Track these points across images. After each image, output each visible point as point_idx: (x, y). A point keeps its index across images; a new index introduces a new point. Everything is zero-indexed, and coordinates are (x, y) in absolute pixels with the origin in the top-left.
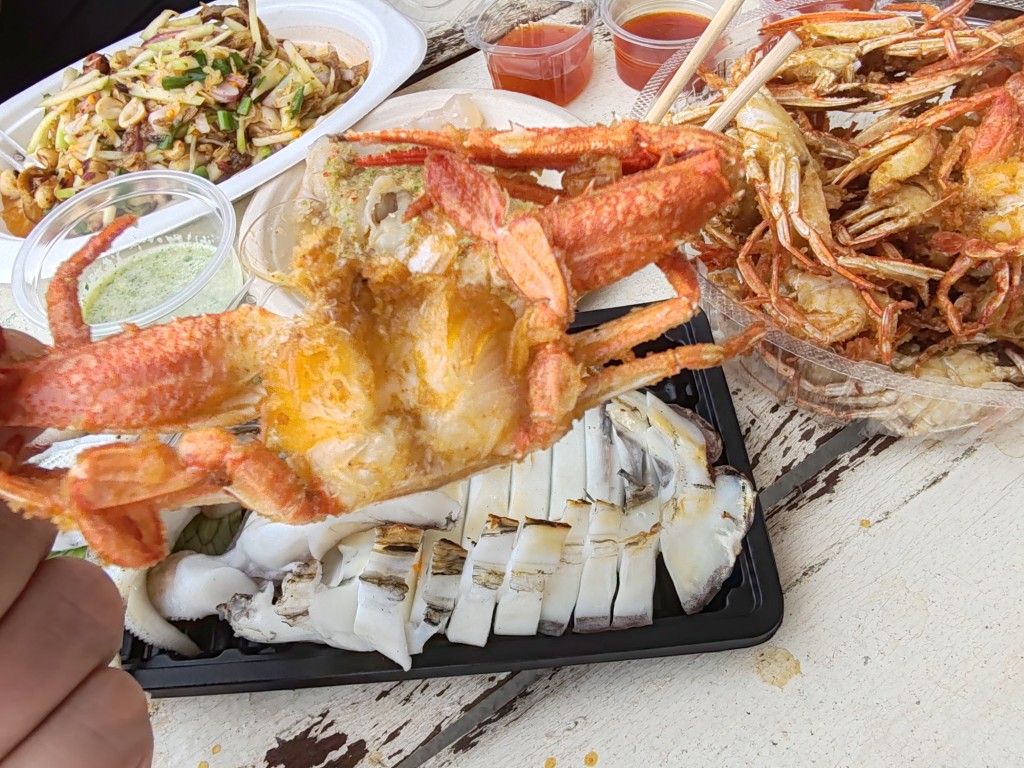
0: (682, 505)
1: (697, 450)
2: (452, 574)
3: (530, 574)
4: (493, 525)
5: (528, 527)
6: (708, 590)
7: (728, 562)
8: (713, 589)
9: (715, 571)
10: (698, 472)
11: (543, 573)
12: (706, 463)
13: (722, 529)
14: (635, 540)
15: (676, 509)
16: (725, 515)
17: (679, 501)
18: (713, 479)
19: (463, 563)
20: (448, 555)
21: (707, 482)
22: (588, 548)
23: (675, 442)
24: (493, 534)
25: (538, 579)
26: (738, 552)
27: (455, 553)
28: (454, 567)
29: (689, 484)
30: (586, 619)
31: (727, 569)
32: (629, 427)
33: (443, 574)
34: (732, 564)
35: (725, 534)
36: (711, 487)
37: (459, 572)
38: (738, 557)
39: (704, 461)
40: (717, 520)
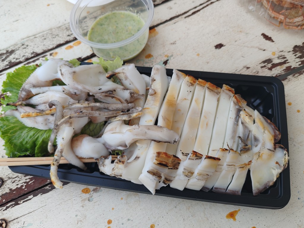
1: (271, 136)
3: (204, 175)
4: (193, 155)
5: (206, 159)
7: (273, 180)
8: (265, 188)
9: (268, 182)
10: (270, 145)
11: (208, 175)
12: (274, 142)
13: (275, 168)
14: (243, 166)
15: (259, 156)
16: (277, 163)
17: (261, 154)
18: (275, 148)
19: (179, 165)
20: (174, 161)
22: (225, 167)
23: (264, 132)
24: (193, 159)
25: (206, 177)
26: (278, 177)
27: (177, 161)
29: (266, 148)
30: (218, 188)
32: (247, 122)
33: (172, 169)
35: (275, 170)
36: (273, 151)
37: (177, 168)
40: (273, 163)
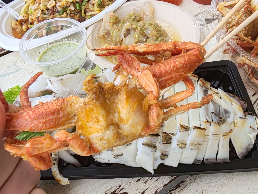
0: (237, 124)
1: (239, 106)
2: (168, 143)
3: (195, 144)
4: (182, 128)
5: (195, 129)
6: (246, 151)
7: (252, 142)
8: (248, 151)
9: (248, 145)
10: (240, 113)
11: (199, 144)
12: (242, 111)
13: (250, 132)
14: (225, 134)
15: (235, 125)
16: (251, 127)
17: (235, 123)
18: (245, 116)
19: (171, 140)
20: (166, 137)
21: (244, 117)
22: (211, 136)
23: (232, 104)
24: (183, 131)
25: (197, 146)
26: (255, 139)
27: (168, 137)
28: (169, 141)
29: (238, 117)
30: (208, 159)
31: (252, 145)
32: (216, 99)
33: (166, 143)
34: (253, 143)
35: (251, 133)
36: (245, 118)
37: (170, 143)
38: (255, 141)
39: (242, 110)
40: (248, 129)
